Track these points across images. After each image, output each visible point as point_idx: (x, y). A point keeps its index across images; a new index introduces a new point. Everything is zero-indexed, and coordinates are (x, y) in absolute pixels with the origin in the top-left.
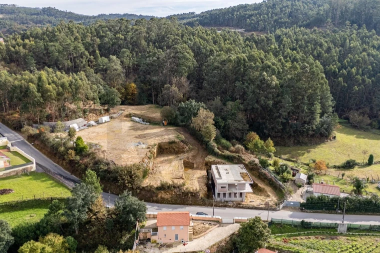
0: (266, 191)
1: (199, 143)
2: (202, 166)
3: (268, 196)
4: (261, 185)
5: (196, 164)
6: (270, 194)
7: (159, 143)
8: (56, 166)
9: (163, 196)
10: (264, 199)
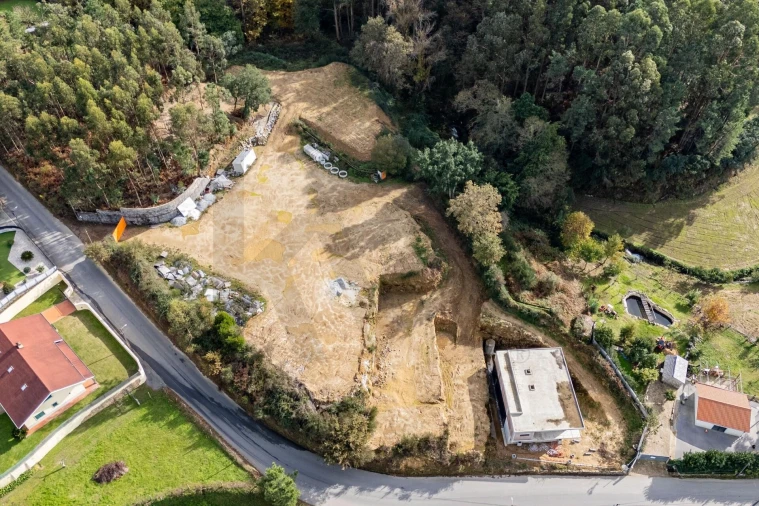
0: (603, 412)
1: (461, 247)
2: (473, 333)
3: (606, 424)
4: (594, 394)
5: (461, 326)
6: (610, 418)
7: (382, 277)
8: (182, 360)
9: (409, 464)
10: (598, 434)
